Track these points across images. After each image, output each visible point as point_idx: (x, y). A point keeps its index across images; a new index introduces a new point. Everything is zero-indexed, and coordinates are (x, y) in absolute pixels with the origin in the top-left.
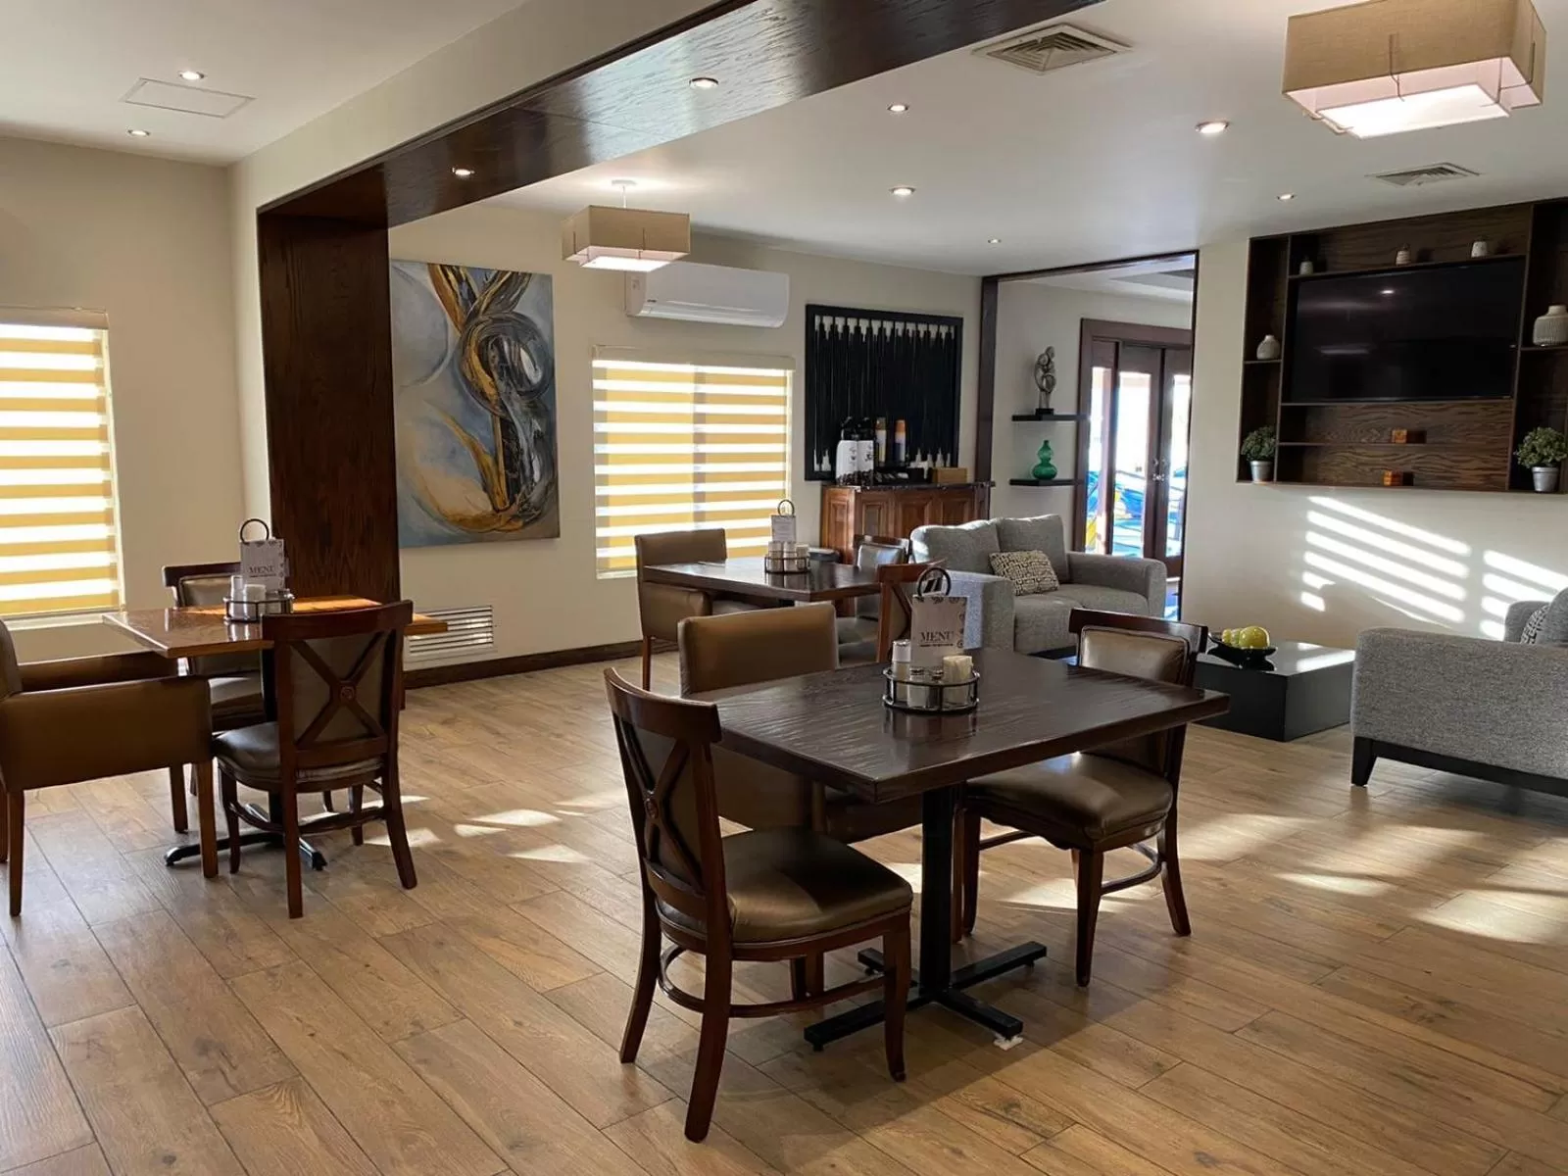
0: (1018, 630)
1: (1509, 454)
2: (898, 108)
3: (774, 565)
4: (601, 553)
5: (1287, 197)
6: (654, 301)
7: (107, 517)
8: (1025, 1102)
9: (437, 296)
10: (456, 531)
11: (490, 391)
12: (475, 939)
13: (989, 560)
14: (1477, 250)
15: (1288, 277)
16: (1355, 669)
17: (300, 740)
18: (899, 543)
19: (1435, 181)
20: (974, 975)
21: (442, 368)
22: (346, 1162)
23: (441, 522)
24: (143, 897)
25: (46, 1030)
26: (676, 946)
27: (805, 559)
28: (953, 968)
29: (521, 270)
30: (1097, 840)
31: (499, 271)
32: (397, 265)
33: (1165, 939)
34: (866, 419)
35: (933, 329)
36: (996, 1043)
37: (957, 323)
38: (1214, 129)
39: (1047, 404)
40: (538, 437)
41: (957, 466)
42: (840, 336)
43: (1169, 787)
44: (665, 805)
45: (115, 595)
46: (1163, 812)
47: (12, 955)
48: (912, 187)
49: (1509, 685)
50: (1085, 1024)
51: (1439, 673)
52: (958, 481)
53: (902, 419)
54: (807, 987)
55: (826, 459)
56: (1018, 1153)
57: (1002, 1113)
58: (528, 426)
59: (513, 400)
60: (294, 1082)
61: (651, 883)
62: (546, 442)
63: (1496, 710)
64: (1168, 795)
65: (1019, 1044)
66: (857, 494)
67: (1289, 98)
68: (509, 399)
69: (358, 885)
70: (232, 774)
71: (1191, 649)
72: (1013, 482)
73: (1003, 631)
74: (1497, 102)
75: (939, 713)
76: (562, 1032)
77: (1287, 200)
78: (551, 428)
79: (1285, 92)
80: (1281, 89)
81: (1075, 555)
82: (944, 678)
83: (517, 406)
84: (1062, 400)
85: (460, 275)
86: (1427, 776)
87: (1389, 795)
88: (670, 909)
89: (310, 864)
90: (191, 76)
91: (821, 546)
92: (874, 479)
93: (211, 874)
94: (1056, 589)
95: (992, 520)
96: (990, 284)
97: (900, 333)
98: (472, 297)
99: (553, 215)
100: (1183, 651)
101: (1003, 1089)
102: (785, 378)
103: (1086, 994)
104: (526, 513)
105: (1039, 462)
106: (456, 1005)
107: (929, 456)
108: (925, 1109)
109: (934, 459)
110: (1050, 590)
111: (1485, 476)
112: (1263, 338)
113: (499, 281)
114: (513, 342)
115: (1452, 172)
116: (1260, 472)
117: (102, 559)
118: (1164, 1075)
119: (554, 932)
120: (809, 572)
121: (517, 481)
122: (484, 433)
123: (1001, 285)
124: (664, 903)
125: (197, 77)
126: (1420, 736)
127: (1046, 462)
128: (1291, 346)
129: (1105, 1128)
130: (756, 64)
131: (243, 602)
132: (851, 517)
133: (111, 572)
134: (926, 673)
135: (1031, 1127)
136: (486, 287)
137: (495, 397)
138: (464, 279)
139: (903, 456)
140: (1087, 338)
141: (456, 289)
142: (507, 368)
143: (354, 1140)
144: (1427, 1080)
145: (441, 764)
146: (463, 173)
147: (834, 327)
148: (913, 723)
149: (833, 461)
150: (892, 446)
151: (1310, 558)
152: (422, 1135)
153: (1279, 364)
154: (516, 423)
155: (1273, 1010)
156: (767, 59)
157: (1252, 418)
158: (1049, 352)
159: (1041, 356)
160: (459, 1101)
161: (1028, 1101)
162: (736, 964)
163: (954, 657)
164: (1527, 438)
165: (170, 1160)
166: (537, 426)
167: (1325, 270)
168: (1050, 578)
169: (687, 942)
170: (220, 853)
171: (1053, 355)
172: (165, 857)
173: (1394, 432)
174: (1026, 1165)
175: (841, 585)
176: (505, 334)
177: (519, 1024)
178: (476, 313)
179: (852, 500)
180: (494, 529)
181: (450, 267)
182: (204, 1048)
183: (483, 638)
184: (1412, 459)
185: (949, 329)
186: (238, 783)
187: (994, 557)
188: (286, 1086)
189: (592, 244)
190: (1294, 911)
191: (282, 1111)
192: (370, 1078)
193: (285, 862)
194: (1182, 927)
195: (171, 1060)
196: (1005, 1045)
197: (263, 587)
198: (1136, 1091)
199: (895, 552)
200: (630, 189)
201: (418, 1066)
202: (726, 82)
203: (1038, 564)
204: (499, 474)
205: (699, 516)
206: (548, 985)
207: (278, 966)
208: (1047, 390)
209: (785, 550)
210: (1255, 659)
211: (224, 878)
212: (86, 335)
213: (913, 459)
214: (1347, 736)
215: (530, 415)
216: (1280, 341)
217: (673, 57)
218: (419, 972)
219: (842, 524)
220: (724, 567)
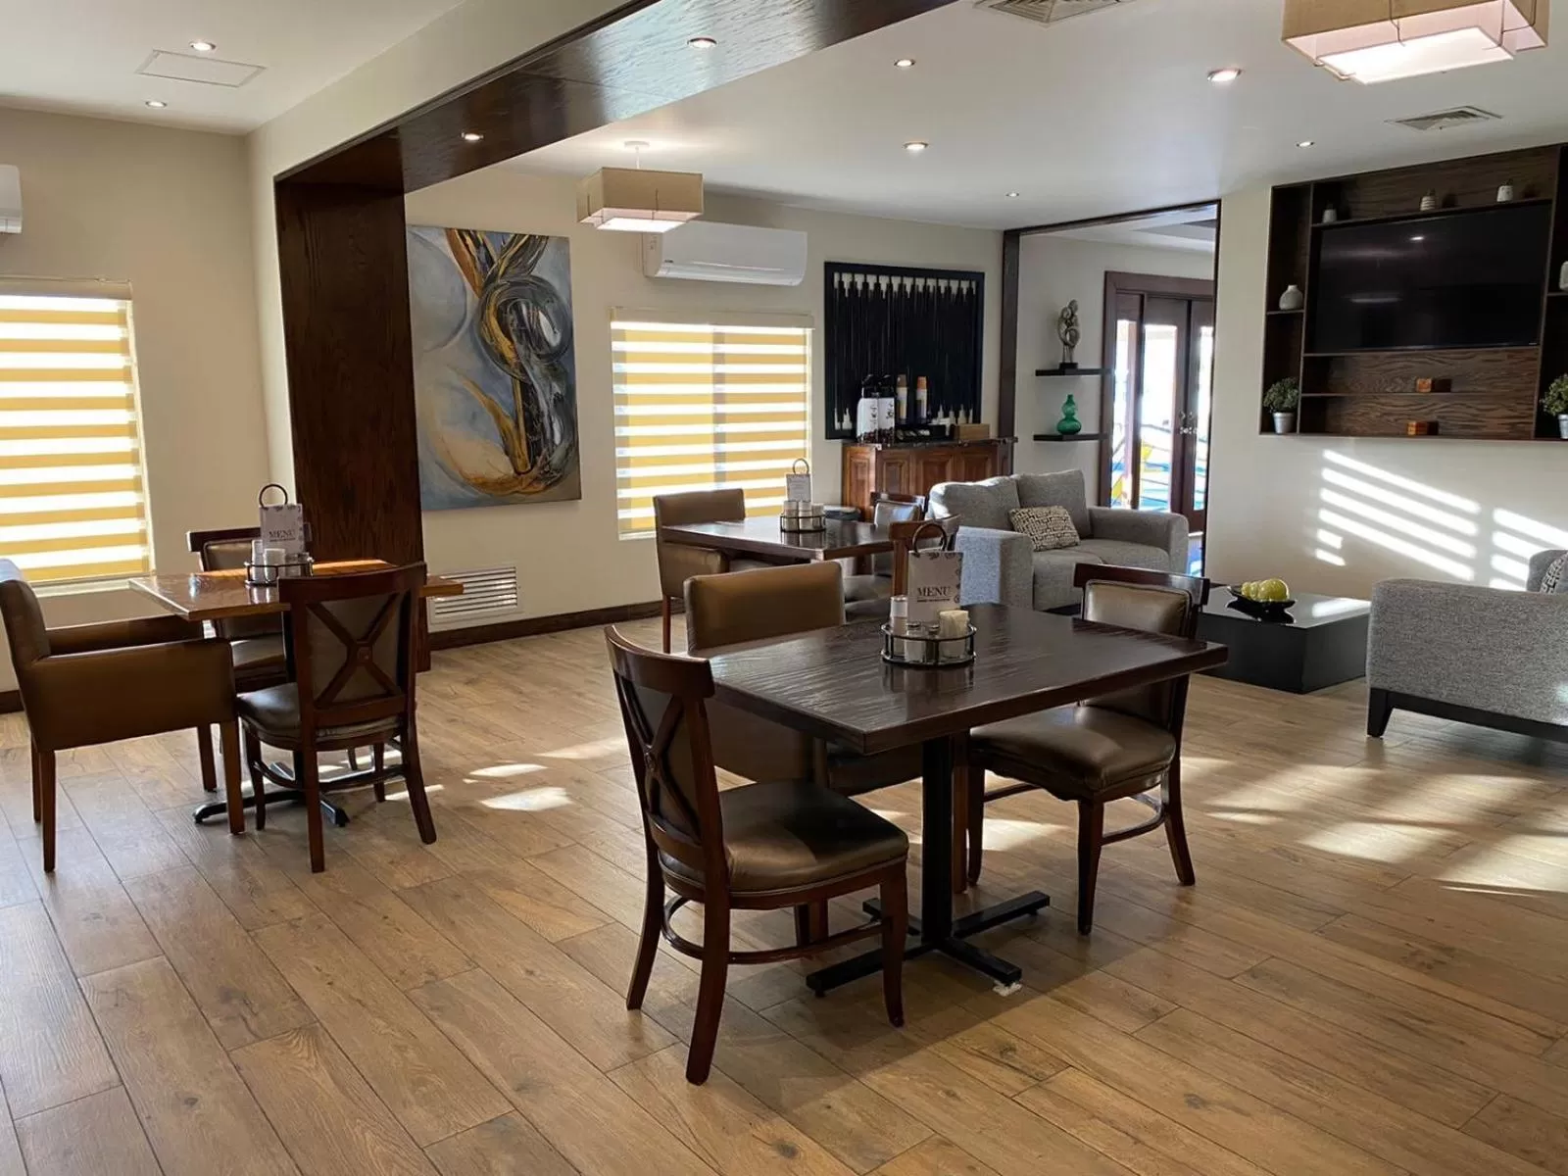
0: (1037, 586)
1: (1535, 402)
2: (905, 63)
3: (790, 523)
4: (622, 514)
5: (1307, 144)
6: (671, 262)
7: (136, 485)
8: (1020, 1046)
9: (455, 261)
10: (478, 494)
11: (510, 355)
12: (491, 892)
13: (1009, 516)
14: (1502, 195)
15: (1311, 225)
16: (1371, 619)
17: (319, 700)
18: (914, 500)
19: (1457, 125)
20: (976, 923)
21: (461, 332)
22: (360, 1103)
23: (463, 485)
24: (173, 854)
25: (76, 979)
26: (680, 897)
27: (820, 517)
28: (955, 916)
29: (538, 233)
30: (1096, 791)
31: (516, 235)
32: (415, 231)
33: (1169, 889)
34: (886, 376)
35: (954, 285)
36: (995, 989)
37: (978, 278)
38: (1226, 77)
39: (1071, 358)
40: (558, 399)
41: (979, 422)
42: (859, 293)
43: (1171, 738)
44: (663, 759)
45: (145, 561)
46: (1164, 763)
47: (46, 909)
48: (927, 142)
49: (1524, 635)
50: (1084, 971)
51: (1454, 623)
52: (980, 437)
53: (923, 376)
54: (812, 934)
55: (846, 418)
56: (1011, 1095)
57: (998, 1057)
58: (548, 388)
59: (532, 364)
60: (310, 1030)
61: (654, 836)
62: (566, 405)
63: (1512, 659)
64: (1171, 747)
65: (1018, 991)
66: (877, 452)
67: (1287, 44)
68: (528, 361)
69: (379, 841)
70: (256, 734)
71: (1194, 601)
72: (1037, 438)
73: (1021, 586)
74: (1500, 45)
75: (936, 667)
76: (571, 980)
77: (1307, 147)
78: (570, 391)
79: (1284, 39)
80: (1280, 36)
81: (1100, 511)
82: (941, 632)
83: (536, 369)
84: (1086, 354)
85: (477, 239)
86: (1444, 726)
87: (1405, 745)
88: (671, 860)
89: (333, 821)
90: (202, 47)
91: (843, 504)
92: (896, 437)
93: (237, 829)
94: (1077, 545)
95: (1013, 477)
96: (1011, 238)
97: (921, 289)
98: (490, 260)
99: (567, 177)
100: (1185, 603)
101: (998, 1034)
102: (805, 336)
103: (1088, 942)
104: (548, 475)
105: (1064, 417)
106: (469, 953)
107: (951, 413)
108: (922, 1053)
109: (957, 416)
110: (1070, 545)
111: (1509, 424)
112: (1286, 288)
113: (516, 244)
114: (531, 305)
115: (1473, 115)
116: (1283, 422)
117: (132, 526)
118: (1160, 1021)
119: (568, 885)
120: (825, 530)
121: (537, 443)
122: (504, 397)
123: (1023, 238)
124: (666, 855)
125: (208, 47)
126: (1436, 687)
127: (1070, 417)
128: (1314, 295)
129: (1099, 1072)
130: (750, 23)
131: (263, 566)
132: (872, 475)
133: (141, 538)
134: (923, 628)
135: (1025, 1070)
136: (504, 250)
137: (515, 361)
138: (482, 242)
139: (924, 414)
140: (1112, 291)
141: (474, 254)
142: (526, 331)
143: (367, 1083)
144: (1423, 1024)
145: (464, 723)
146: (472, 138)
147: (853, 284)
148: (909, 676)
149: (854, 419)
150: (913, 404)
151: (1325, 516)
152: (433, 1078)
153: (1302, 314)
154: (537, 386)
155: (1273, 957)
156: (762, 18)
157: (1276, 367)
158: (1073, 306)
159: (1065, 310)
160: (469, 1046)
161: (1024, 1046)
162: (733, 912)
163: (951, 612)
164: (1553, 385)
165: (192, 1102)
166: (557, 389)
167: (1348, 218)
168: (1071, 533)
169: (687, 893)
170: (246, 810)
171: (1076, 309)
172: (194, 815)
173: (1419, 382)
174: (1018, 1106)
175: (863, 542)
176: (522, 297)
177: (531, 973)
178: (494, 277)
179: (873, 458)
180: (517, 492)
181: (468, 232)
182: (226, 996)
183: (509, 599)
184: (1438, 407)
185: (970, 284)
186: (262, 743)
187: (1014, 513)
188: (304, 1031)
189: (605, 206)
190: (1301, 860)
191: (300, 1055)
192: (384, 1024)
193: (307, 816)
194: (1187, 877)
195: (196, 1009)
196: (1004, 991)
197: (283, 550)
198: (1131, 1035)
199: (912, 508)
200: (643, 149)
201: (431, 1013)
202: (724, 42)
203: (1060, 519)
204: (519, 437)
205: (720, 476)
206: (557, 935)
207: (300, 919)
208: (1070, 345)
209: (800, 508)
210: (1274, 611)
211: (250, 835)
212: (110, 306)
213: (935, 416)
214: (1364, 687)
215: (550, 378)
216: (1303, 292)
217: (669, 18)
218: (436, 924)
219: (863, 482)
220: (743, 527)
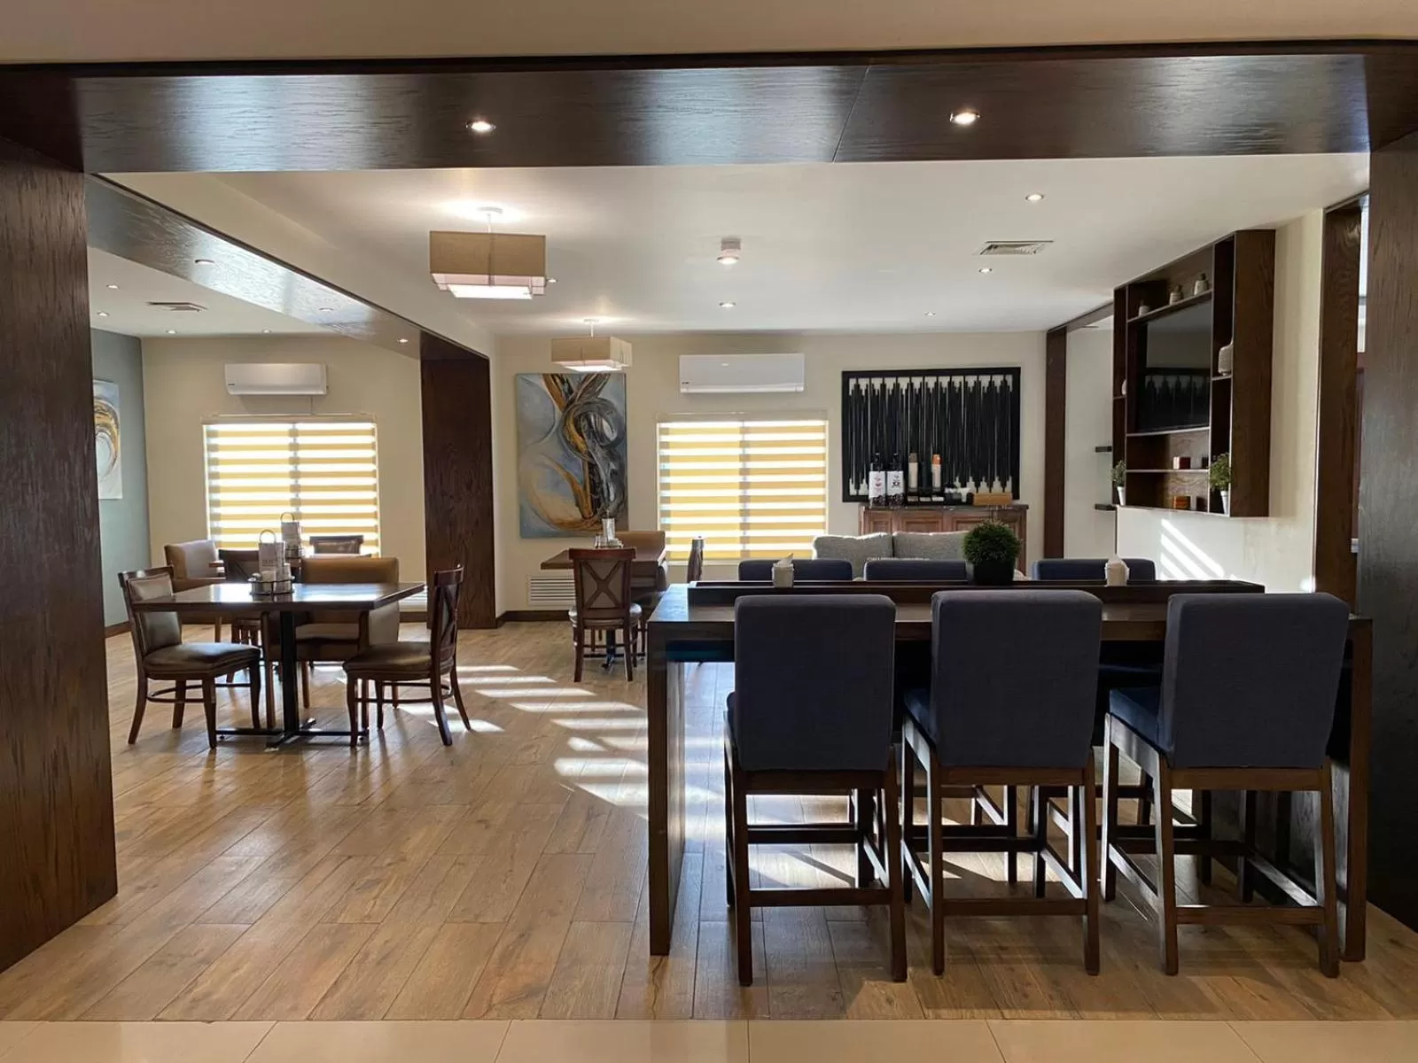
4: (668, 548)
6: (688, 383)
9: (549, 393)
10: (558, 530)
11: (581, 446)
15: (1127, 321)
21: (551, 434)
23: (549, 524)
31: (589, 375)
32: (524, 377)
34: (896, 456)
37: (1016, 372)
40: (613, 473)
42: (878, 392)
53: (938, 454)
55: (864, 486)
58: (607, 466)
59: (597, 451)
62: (619, 477)
68: (594, 450)
78: (623, 468)
83: (599, 454)
85: (563, 379)
92: (904, 501)
96: (1058, 338)
97: (945, 386)
98: (571, 391)
102: (823, 426)
107: (970, 484)
109: (978, 486)
113: (589, 379)
114: (597, 415)
121: (598, 500)
122: (576, 471)
123: (1071, 337)
136: (580, 384)
137: (585, 450)
138: (566, 380)
141: (561, 388)
142: (594, 432)
147: (870, 386)
153: (1125, 398)
154: (600, 466)
166: (613, 466)
176: (592, 411)
178: (572, 401)
180: (583, 529)
181: (557, 375)
185: (1006, 377)
204: (586, 497)
213: (950, 486)
215: (608, 460)
